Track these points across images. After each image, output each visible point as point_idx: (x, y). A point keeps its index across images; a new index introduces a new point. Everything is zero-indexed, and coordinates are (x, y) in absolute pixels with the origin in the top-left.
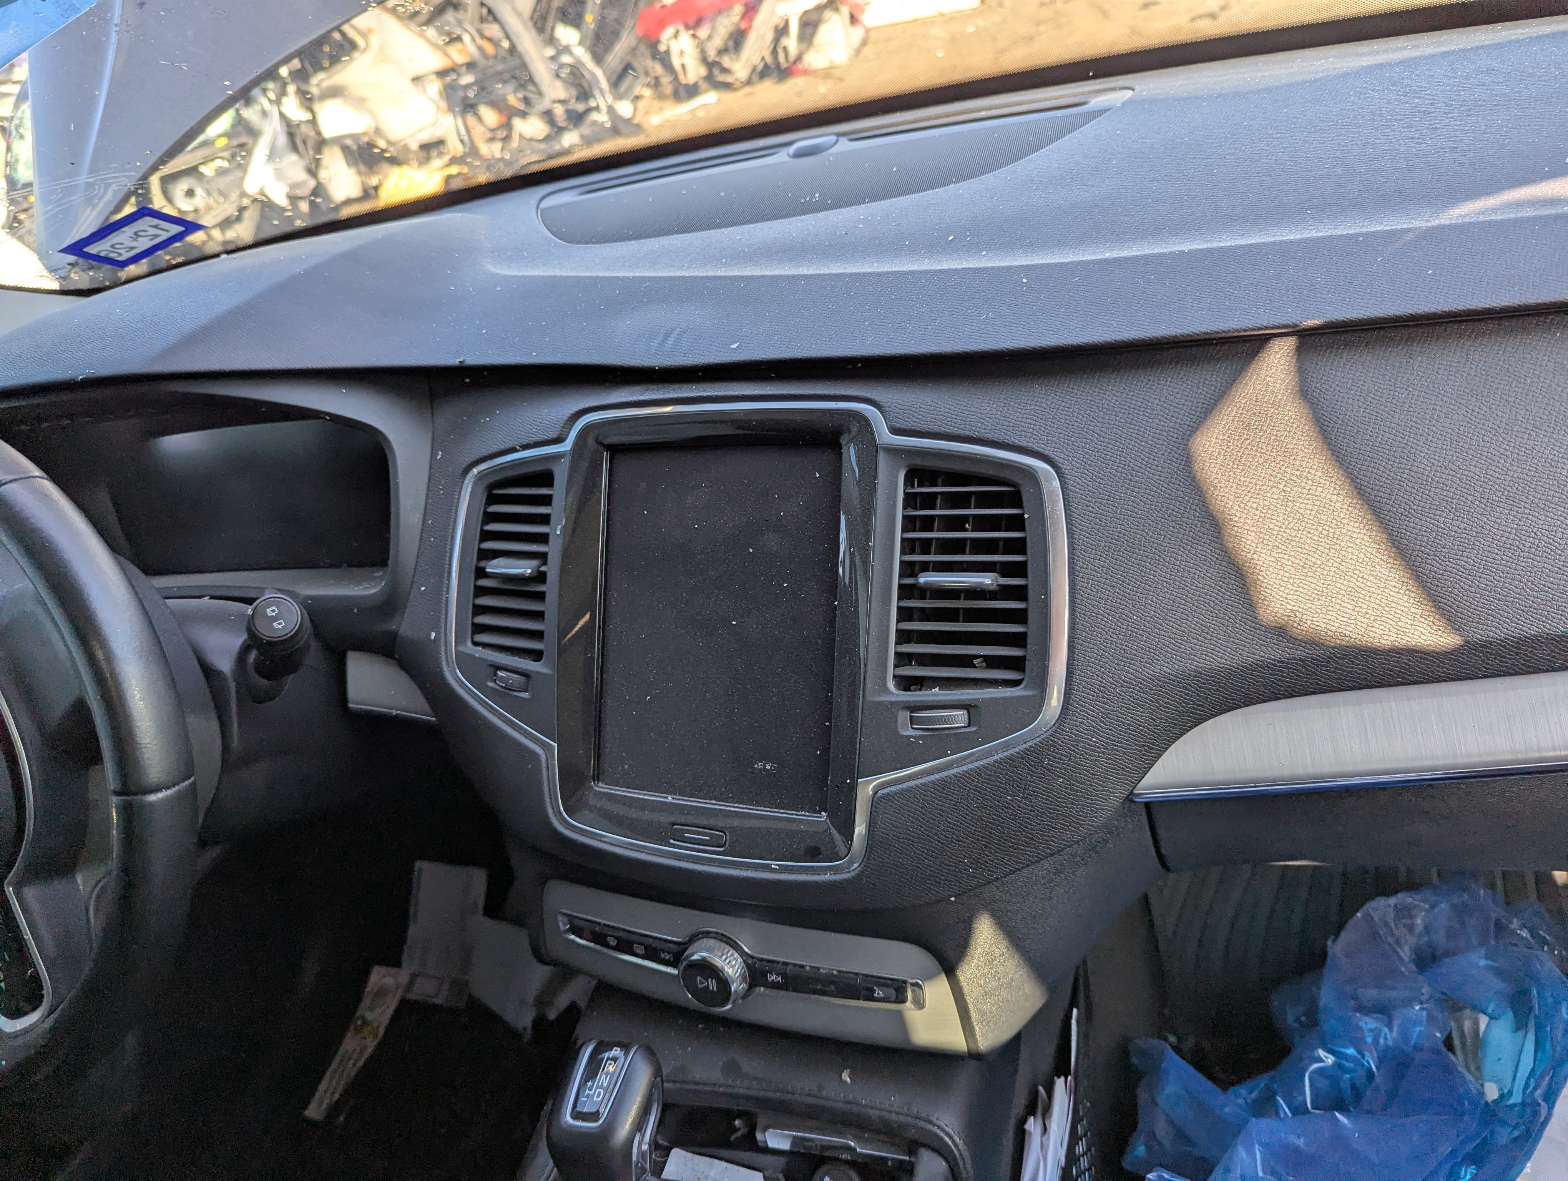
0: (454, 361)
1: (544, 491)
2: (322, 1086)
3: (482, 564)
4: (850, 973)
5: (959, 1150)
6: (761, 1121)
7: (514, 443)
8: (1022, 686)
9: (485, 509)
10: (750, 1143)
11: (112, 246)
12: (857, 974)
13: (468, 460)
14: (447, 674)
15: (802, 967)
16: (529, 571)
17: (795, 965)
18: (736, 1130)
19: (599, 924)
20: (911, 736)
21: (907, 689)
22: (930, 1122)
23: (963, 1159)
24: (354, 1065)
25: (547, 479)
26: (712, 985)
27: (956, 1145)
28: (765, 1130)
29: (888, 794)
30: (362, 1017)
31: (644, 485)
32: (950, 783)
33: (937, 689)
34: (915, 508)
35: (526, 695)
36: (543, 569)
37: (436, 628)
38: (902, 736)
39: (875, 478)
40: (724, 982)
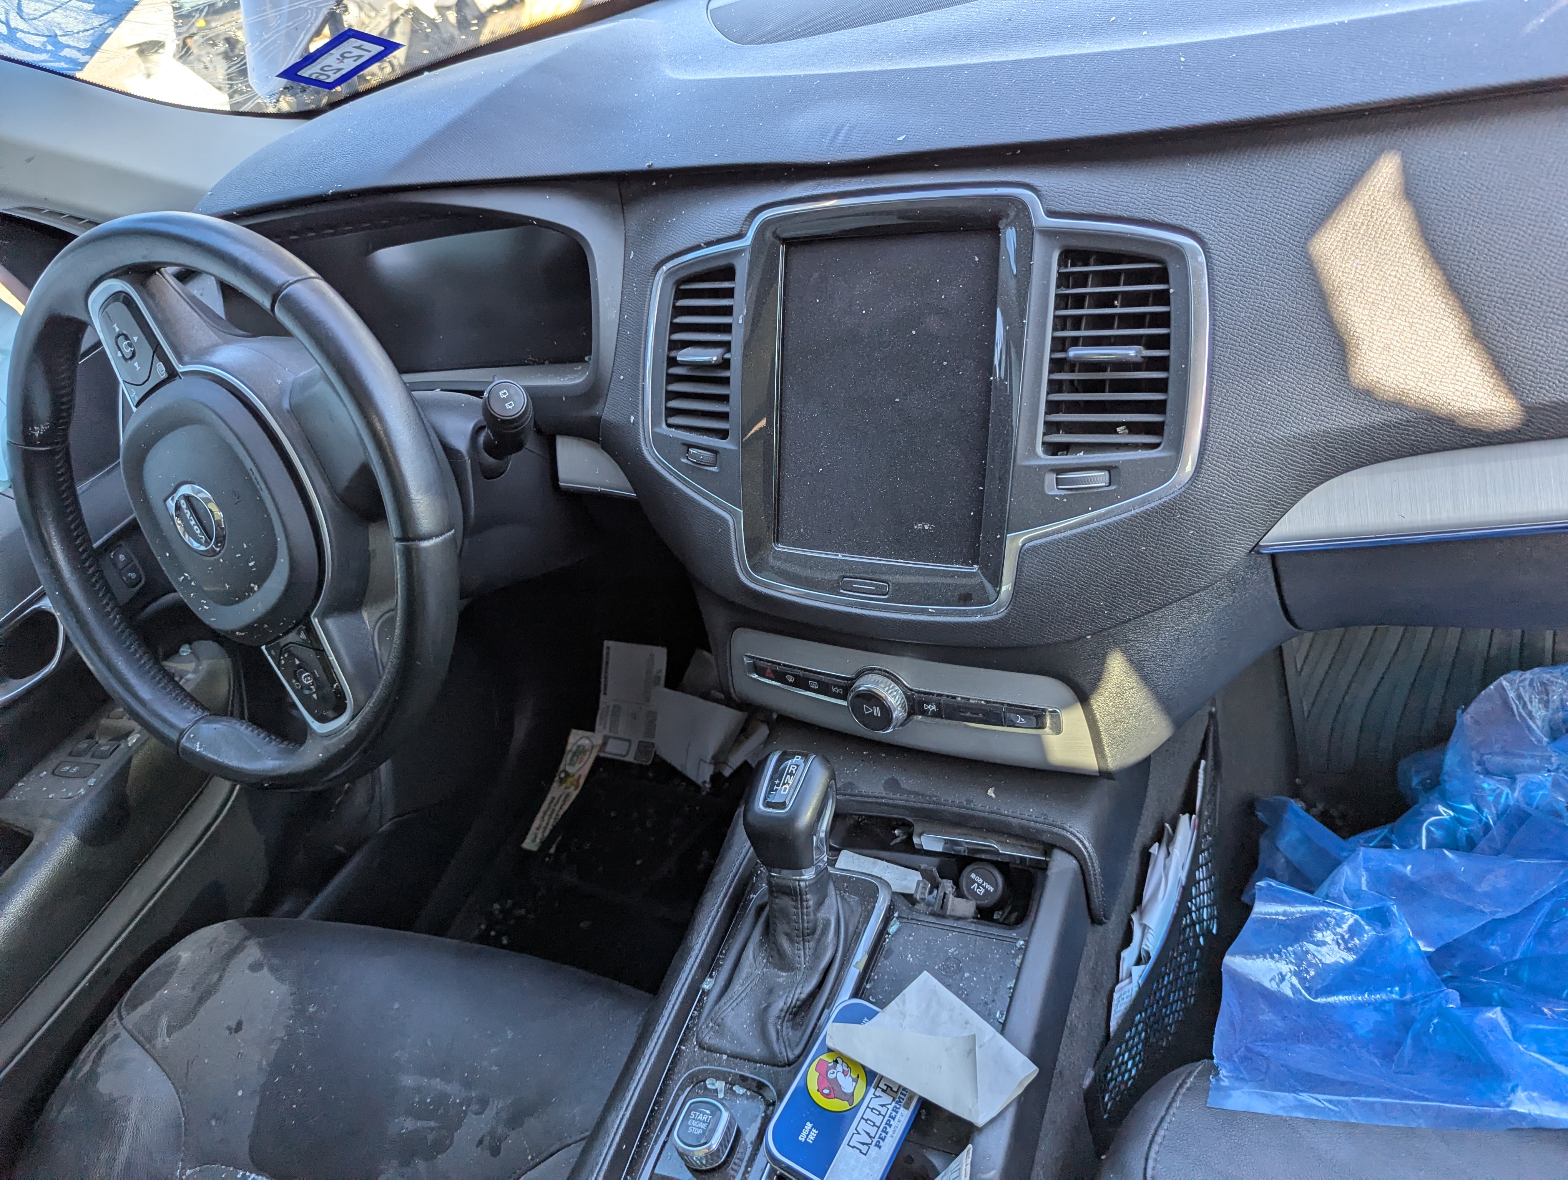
0: (644, 166)
1: (726, 285)
2: (536, 824)
3: (673, 354)
4: (996, 703)
5: (1088, 852)
6: (917, 829)
7: (701, 241)
8: (1160, 448)
9: (674, 304)
10: (908, 846)
11: (322, 69)
12: (1003, 704)
13: (658, 258)
14: (646, 453)
15: (954, 698)
16: (715, 359)
17: (948, 696)
18: (896, 837)
19: (779, 664)
20: (1057, 496)
21: (1055, 454)
22: (1064, 829)
23: (1091, 859)
24: (561, 808)
25: (728, 273)
26: (877, 711)
27: (1086, 848)
28: (920, 835)
29: (1034, 546)
30: (564, 771)
31: (816, 275)
32: (1090, 536)
33: (1082, 454)
34: (1068, 287)
35: (714, 469)
36: (727, 356)
37: (635, 411)
38: (1048, 495)
39: (1031, 259)
40: (887, 711)
